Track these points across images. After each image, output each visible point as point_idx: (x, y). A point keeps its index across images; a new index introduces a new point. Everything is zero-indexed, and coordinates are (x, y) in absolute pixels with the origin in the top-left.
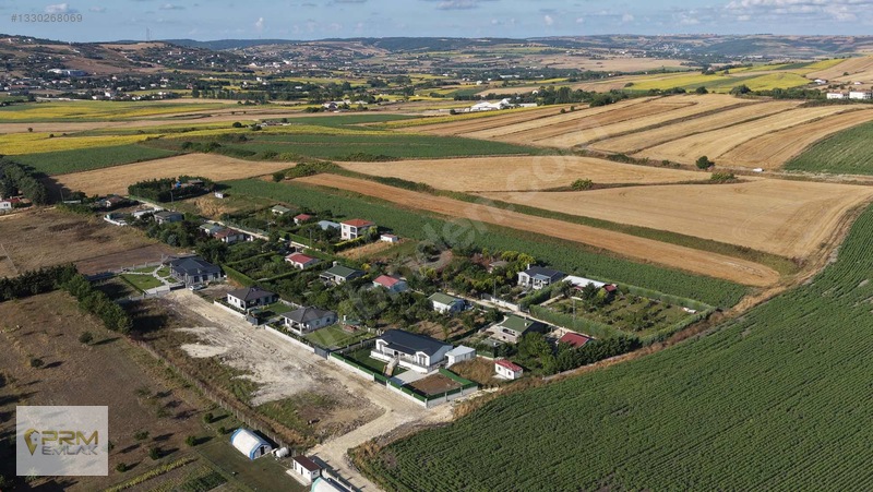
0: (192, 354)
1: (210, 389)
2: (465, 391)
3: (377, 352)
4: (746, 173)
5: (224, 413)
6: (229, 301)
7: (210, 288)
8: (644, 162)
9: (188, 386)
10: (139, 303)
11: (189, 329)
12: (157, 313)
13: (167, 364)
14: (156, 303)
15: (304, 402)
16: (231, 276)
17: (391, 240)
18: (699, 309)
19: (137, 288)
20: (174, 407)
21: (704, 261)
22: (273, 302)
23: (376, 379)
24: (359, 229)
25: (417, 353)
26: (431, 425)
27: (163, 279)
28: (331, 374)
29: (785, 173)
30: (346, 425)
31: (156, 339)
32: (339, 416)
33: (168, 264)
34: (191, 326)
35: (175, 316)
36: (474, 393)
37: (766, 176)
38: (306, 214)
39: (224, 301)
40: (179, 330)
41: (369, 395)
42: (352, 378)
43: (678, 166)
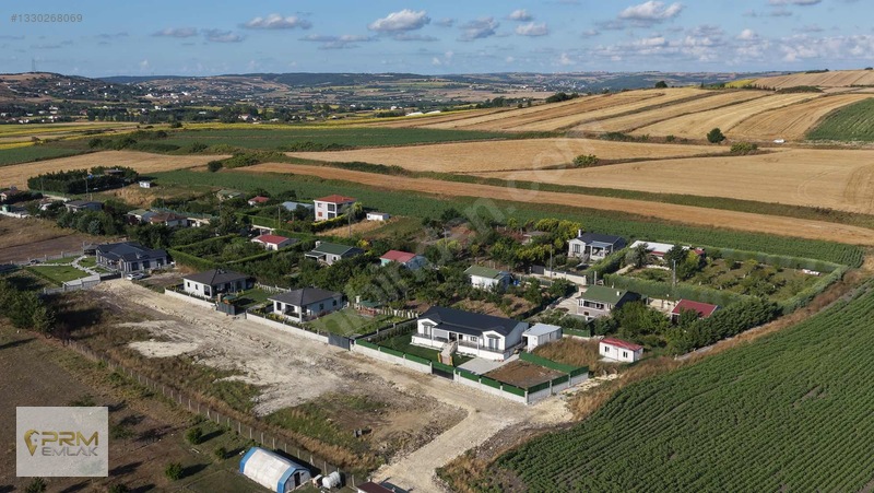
0: (148, 354)
1: (186, 396)
2: (575, 380)
3: (422, 336)
4: (766, 145)
5: (217, 429)
6: (187, 289)
7: (155, 276)
8: (645, 139)
9: (150, 395)
10: (56, 297)
11: (136, 324)
12: (86, 307)
13: (111, 368)
14: (83, 295)
15: (338, 407)
16: (182, 261)
17: (381, 218)
18: (823, 270)
19: (52, 281)
20: (134, 423)
21: (782, 224)
22: (247, 288)
23: (435, 371)
24: (339, 206)
25: (485, 333)
26: (546, 427)
27: (87, 270)
28: (363, 368)
29: (810, 143)
30: (416, 433)
31: (90, 336)
32: (399, 422)
33: (92, 253)
34: (136, 320)
35: (112, 309)
36: (585, 383)
37: (791, 146)
38: (262, 196)
39: (180, 288)
40: (121, 325)
41: (430, 392)
42: (397, 371)
43: (685, 141)
